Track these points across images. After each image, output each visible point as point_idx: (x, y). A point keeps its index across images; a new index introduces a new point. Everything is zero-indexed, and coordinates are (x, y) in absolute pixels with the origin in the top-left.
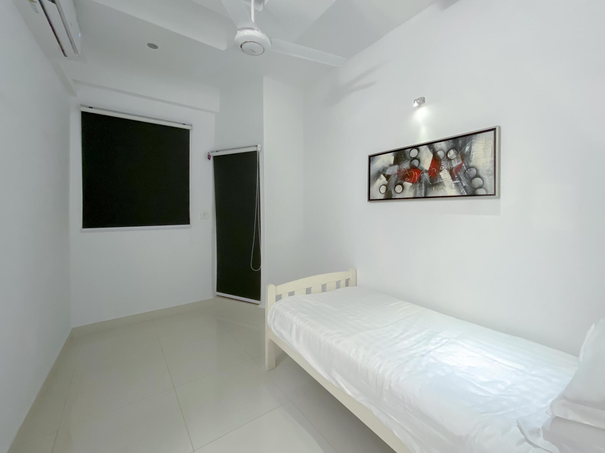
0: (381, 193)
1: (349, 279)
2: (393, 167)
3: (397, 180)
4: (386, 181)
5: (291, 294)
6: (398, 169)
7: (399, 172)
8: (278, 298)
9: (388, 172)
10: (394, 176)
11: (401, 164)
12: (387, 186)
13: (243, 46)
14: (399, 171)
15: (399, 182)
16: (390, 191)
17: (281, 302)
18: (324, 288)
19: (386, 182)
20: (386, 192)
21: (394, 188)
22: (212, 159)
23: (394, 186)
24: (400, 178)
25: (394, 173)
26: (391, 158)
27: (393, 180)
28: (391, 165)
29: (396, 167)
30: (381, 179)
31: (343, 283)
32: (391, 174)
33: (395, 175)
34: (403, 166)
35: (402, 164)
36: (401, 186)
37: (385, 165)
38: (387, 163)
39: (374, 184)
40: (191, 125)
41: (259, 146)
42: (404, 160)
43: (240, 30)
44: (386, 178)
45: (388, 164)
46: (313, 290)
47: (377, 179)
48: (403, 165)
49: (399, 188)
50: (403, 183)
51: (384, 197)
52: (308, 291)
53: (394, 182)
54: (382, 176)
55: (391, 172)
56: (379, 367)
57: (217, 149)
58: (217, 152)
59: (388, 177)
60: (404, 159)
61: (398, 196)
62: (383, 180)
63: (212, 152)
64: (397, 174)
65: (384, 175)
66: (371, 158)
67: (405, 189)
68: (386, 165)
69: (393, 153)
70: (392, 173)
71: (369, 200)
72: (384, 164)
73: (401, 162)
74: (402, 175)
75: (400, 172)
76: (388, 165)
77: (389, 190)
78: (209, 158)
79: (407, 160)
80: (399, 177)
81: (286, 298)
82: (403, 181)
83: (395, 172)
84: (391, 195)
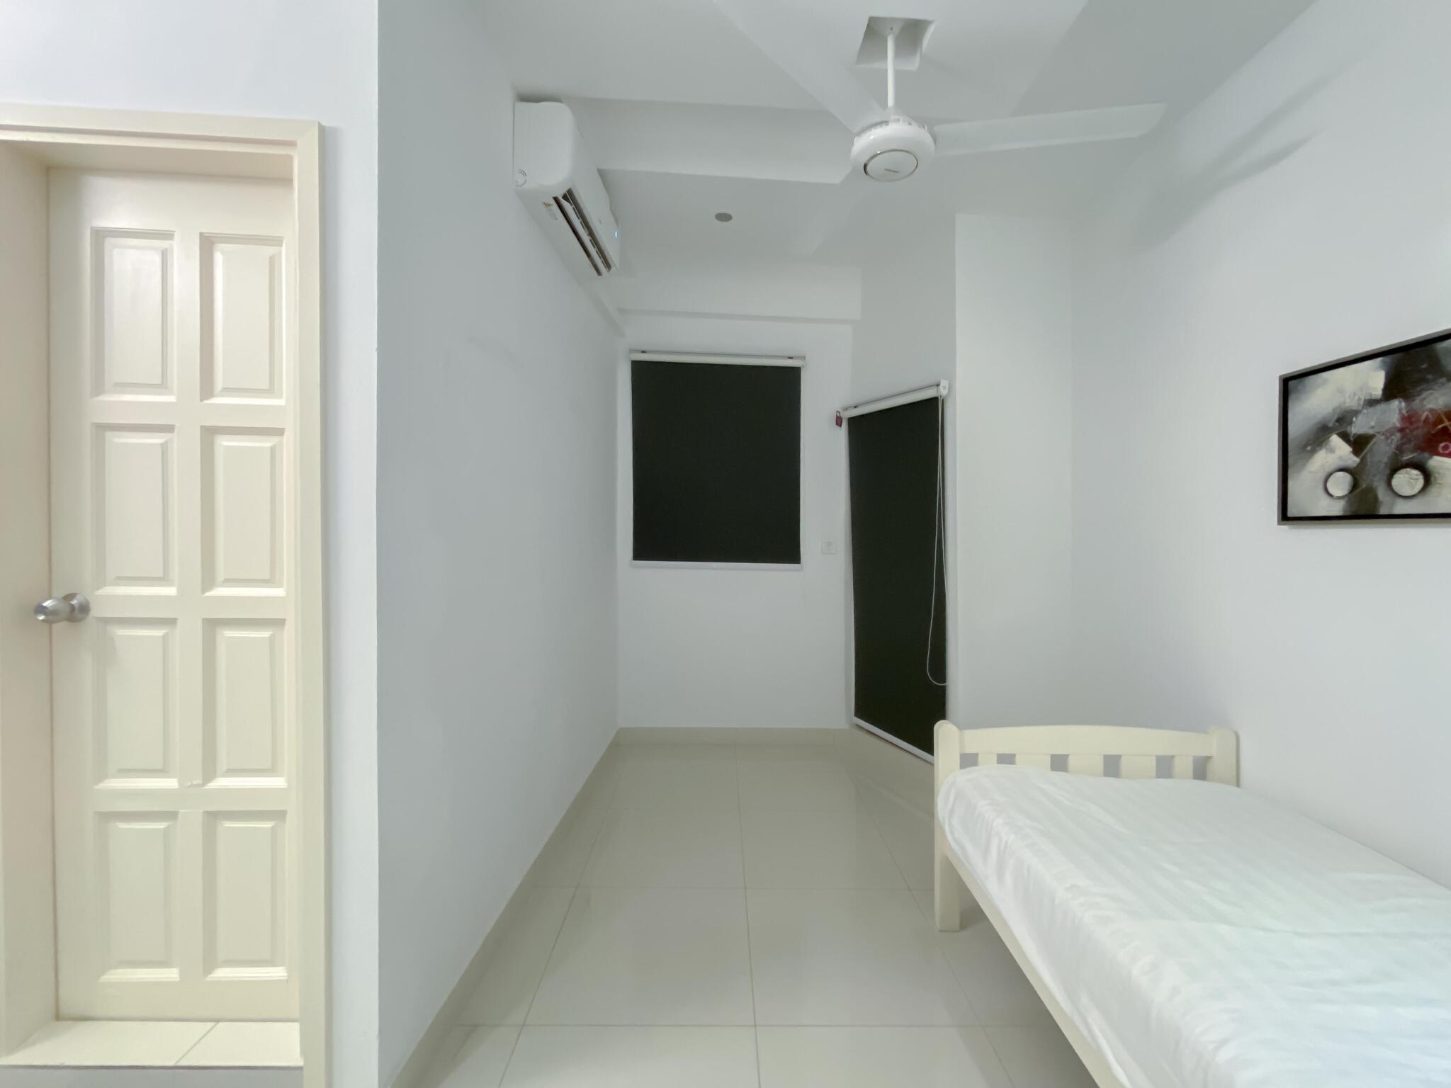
0: (1331, 495)
1: (1208, 758)
2: (1382, 406)
3: (1400, 450)
4: (1352, 455)
5: (1006, 759)
6: (1404, 412)
7: (1407, 425)
8: (968, 760)
9: (1358, 427)
10: (1387, 438)
11: (1419, 395)
12: (1355, 474)
13: (868, 168)
14: (1409, 419)
15: (1407, 457)
16: (1371, 491)
17: (972, 773)
18: (1112, 766)
19: (1353, 461)
20: (1351, 491)
21: (1385, 478)
22: (845, 424)
23: (1388, 472)
24: (1413, 444)
25: (1387, 427)
26: (1374, 378)
27: (1382, 451)
28: (1371, 403)
29: (1397, 405)
30: (1332, 451)
31: (1184, 765)
32: (1371, 432)
33: (1392, 435)
34: (1425, 403)
35: (1422, 397)
36: (1415, 472)
37: (1348, 401)
38: (1355, 394)
39: (1304, 465)
40: (803, 358)
41: (944, 383)
42: (1427, 381)
43: (859, 134)
44: (1350, 445)
45: (1360, 399)
46: (1072, 762)
47: (1313, 452)
48: (1424, 399)
49: (1408, 481)
50: (1425, 464)
51: (1344, 511)
52: (1059, 763)
53: (1385, 460)
54: (1335, 440)
55: (1373, 424)
56: (1223, 1043)
57: (853, 402)
58: (855, 407)
59: (1359, 444)
60: (1430, 377)
61: (1402, 508)
62: (1339, 450)
63: (846, 409)
64: (1401, 430)
65: (1345, 436)
66: (1290, 385)
67: (1439, 481)
68: (1351, 403)
69: (1380, 359)
70: (1377, 429)
71: (1285, 517)
72: (1342, 400)
73: (1418, 389)
74: (1419, 432)
75: (1411, 423)
76: (1362, 402)
77: (1364, 486)
78: (839, 422)
79: (1444, 380)
80: (1409, 441)
81: (987, 769)
82: (1426, 455)
83: (1390, 425)
84: (1376, 501)
